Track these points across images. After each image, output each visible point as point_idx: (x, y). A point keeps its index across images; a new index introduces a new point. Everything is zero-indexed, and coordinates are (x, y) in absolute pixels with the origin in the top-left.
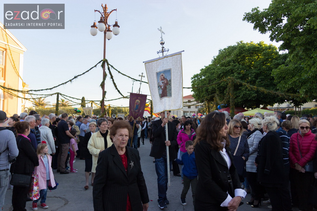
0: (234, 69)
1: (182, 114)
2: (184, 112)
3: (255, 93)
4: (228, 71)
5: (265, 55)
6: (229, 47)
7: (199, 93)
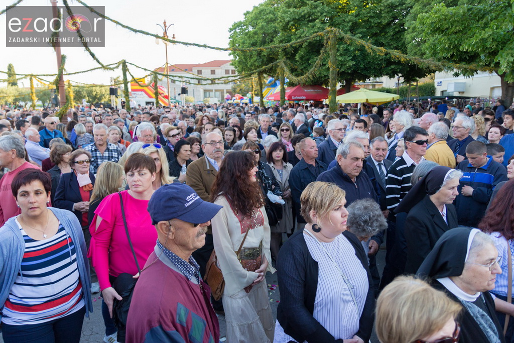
0: (313, 14)
1: (201, 94)
2: (204, 90)
3: (352, 60)
7: (244, 58)
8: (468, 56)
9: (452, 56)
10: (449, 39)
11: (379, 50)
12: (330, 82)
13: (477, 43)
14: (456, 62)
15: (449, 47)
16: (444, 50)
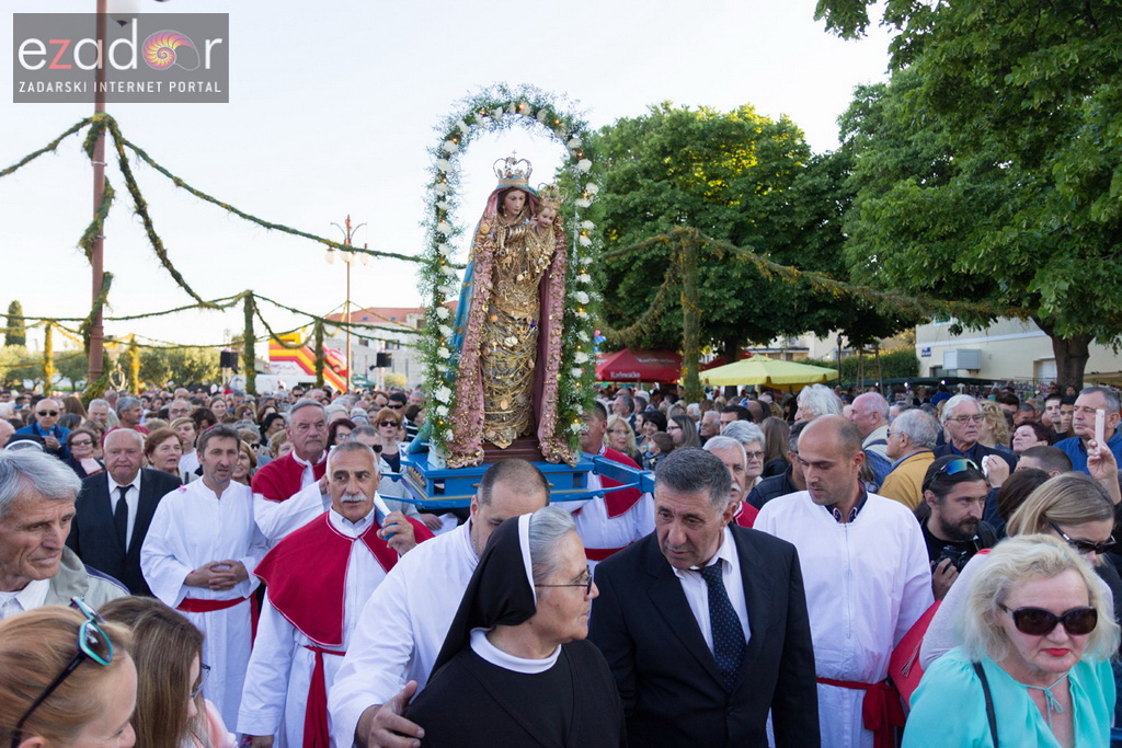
0: (653, 205)
3: (736, 297)
4: (631, 210)
5: (767, 157)
6: (622, 123)
8: (974, 286)
9: (940, 284)
10: (929, 250)
11: (785, 271)
12: (685, 337)
13: (987, 255)
14: (947, 297)
15: (931, 265)
16: (920, 271)
